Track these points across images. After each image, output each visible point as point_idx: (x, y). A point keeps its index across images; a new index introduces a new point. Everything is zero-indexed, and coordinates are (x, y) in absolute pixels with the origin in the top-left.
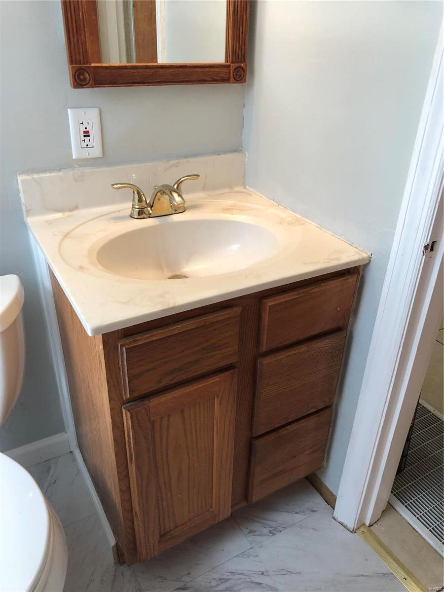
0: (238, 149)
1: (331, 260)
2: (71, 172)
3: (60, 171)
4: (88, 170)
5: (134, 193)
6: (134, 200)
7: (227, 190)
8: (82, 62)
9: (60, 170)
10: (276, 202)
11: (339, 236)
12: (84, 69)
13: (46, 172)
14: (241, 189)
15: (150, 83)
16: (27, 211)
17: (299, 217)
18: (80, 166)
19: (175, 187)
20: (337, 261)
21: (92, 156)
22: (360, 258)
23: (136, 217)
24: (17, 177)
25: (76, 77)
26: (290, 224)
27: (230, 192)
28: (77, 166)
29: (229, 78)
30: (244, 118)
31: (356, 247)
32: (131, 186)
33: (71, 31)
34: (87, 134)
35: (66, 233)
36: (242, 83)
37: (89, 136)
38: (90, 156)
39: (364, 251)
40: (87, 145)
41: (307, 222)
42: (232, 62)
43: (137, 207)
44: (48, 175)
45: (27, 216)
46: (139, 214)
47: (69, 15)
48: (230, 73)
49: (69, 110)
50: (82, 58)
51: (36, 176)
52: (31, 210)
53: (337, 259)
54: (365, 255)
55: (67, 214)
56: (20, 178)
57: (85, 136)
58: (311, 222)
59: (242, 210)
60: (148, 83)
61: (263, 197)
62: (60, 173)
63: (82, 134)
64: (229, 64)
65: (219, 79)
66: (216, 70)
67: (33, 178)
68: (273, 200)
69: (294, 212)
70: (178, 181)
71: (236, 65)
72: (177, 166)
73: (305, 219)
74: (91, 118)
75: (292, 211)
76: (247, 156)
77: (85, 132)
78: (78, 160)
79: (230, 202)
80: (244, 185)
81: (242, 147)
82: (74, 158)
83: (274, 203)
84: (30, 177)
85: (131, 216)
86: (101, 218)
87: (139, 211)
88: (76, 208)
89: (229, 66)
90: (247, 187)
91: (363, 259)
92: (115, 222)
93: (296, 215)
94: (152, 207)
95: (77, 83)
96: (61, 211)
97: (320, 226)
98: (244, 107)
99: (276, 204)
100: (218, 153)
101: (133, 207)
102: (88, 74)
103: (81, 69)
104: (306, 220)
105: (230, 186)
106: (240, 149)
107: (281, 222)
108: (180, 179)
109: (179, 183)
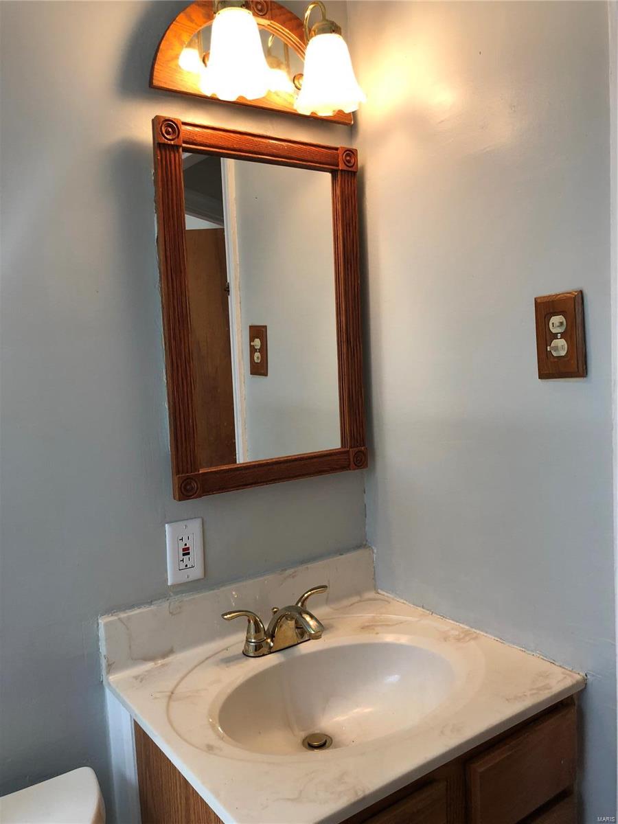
0: (362, 544)
1: (538, 689)
2: (166, 604)
3: (151, 605)
4: (187, 598)
5: (249, 622)
6: (248, 632)
7: (356, 599)
8: (190, 470)
9: (151, 603)
10: (428, 610)
11: (532, 651)
12: (192, 479)
13: (134, 607)
14: (372, 595)
15: (264, 482)
16: (109, 666)
17: (467, 627)
18: (176, 593)
19: (299, 605)
20: (547, 691)
21: (192, 578)
22: (574, 682)
23: (252, 655)
24: (97, 619)
25: (183, 489)
26: (458, 640)
27: (360, 601)
28: (172, 594)
29: (349, 465)
30: (365, 505)
31: (560, 666)
32: (246, 612)
33: (179, 440)
34: (186, 552)
35: (169, 694)
36: (364, 468)
37: (188, 554)
38: (190, 579)
39: (574, 670)
40: (186, 566)
41: (478, 634)
42: (351, 447)
43: (253, 641)
44: (137, 611)
45: (108, 672)
46: (256, 650)
47: (178, 423)
48: (349, 459)
49: (166, 525)
50: (189, 466)
51: (123, 615)
52: (114, 663)
53: (547, 687)
54: (578, 677)
55: (160, 662)
56: (102, 621)
57: (184, 555)
58: (485, 635)
59: (387, 625)
60: (261, 482)
61: (407, 603)
62: (153, 607)
63: (181, 552)
64: (346, 449)
65: (337, 467)
66: (335, 457)
67: (119, 619)
68: (423, 607)
69: (457, 622)
70: (302, 597)
71: (356, 449)
72: (293, 577)
73: (475, 631)
74: (192, 532)
75: (453, 620)
76: (375, 551)
77: (184, 550)
78: (173, 586)
79: (366, 616)
80: (375, 588)
81: (367, 541)
82: (169, 584)
83: (424, 610)
84: (116, 618)
85: (245, 654)
86: (207, 662)
87: (256, 646)
88: (171, 652)
89: (348, 451)
90: (379, 590)
91: (578, 683)
92: (227, 667)
93: (461, 625)
94: (272, 636)
95: (183, 494)
96: (152, 658)
97: (501, 639)
98: (365, 492)
99: (428, 612)
100: (340, 552)
101: (248, 641)
102: (196, 482)
103: (188, 478)
104: (478, 632)
105: (359, 593)
106: (364, 543)
107: (445, 638)
108: (304, 596)
109: (303, 600)
